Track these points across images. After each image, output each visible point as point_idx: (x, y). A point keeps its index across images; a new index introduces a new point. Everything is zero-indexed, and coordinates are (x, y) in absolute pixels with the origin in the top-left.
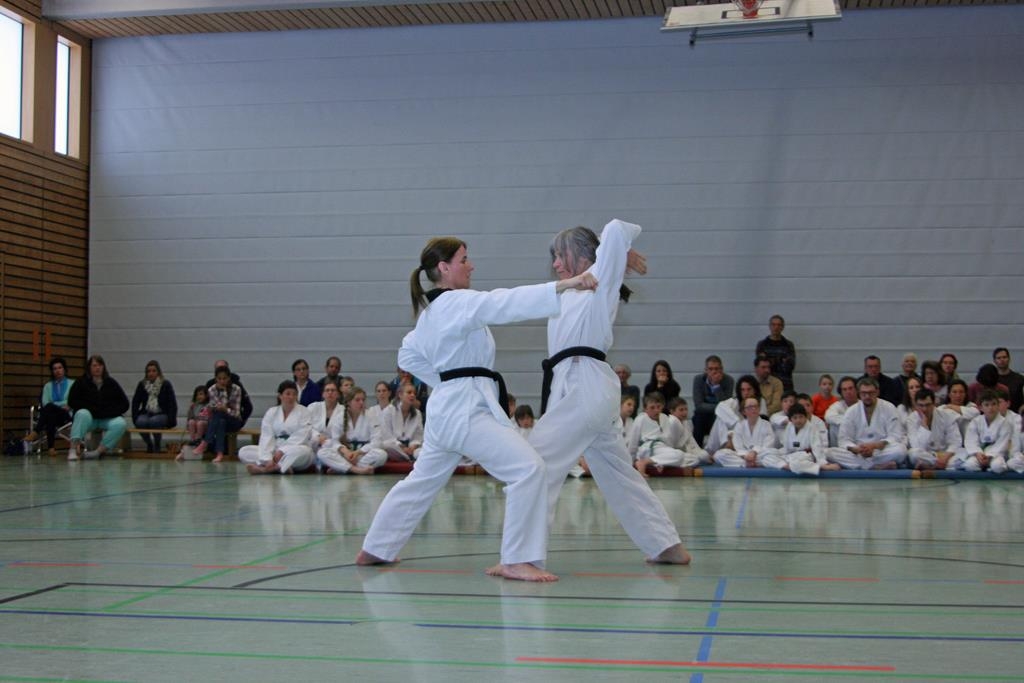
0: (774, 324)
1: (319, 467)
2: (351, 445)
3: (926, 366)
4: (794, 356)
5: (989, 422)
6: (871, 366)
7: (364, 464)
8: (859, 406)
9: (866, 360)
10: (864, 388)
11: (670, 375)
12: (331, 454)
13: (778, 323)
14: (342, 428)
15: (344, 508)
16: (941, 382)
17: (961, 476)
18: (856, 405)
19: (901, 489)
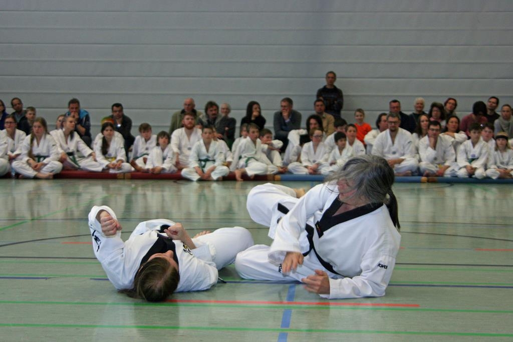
0: (329, 77)
1: (13, 174)
2: (37, 159)
3: (434, 105)
4: (342, 100)
5: (474, 144)
6: (394, 108)
7: (45, 172)
8: (386, 133)
9: (390, 103)
10: (391, 119)
11: (260, 112)
12: (22, 165)
13: (332, 77)
14: (29, 147)
15: (31, 202)
16: (442, 117)
17: (455, 181)
18: (384, 133)
19: (414, 189)
